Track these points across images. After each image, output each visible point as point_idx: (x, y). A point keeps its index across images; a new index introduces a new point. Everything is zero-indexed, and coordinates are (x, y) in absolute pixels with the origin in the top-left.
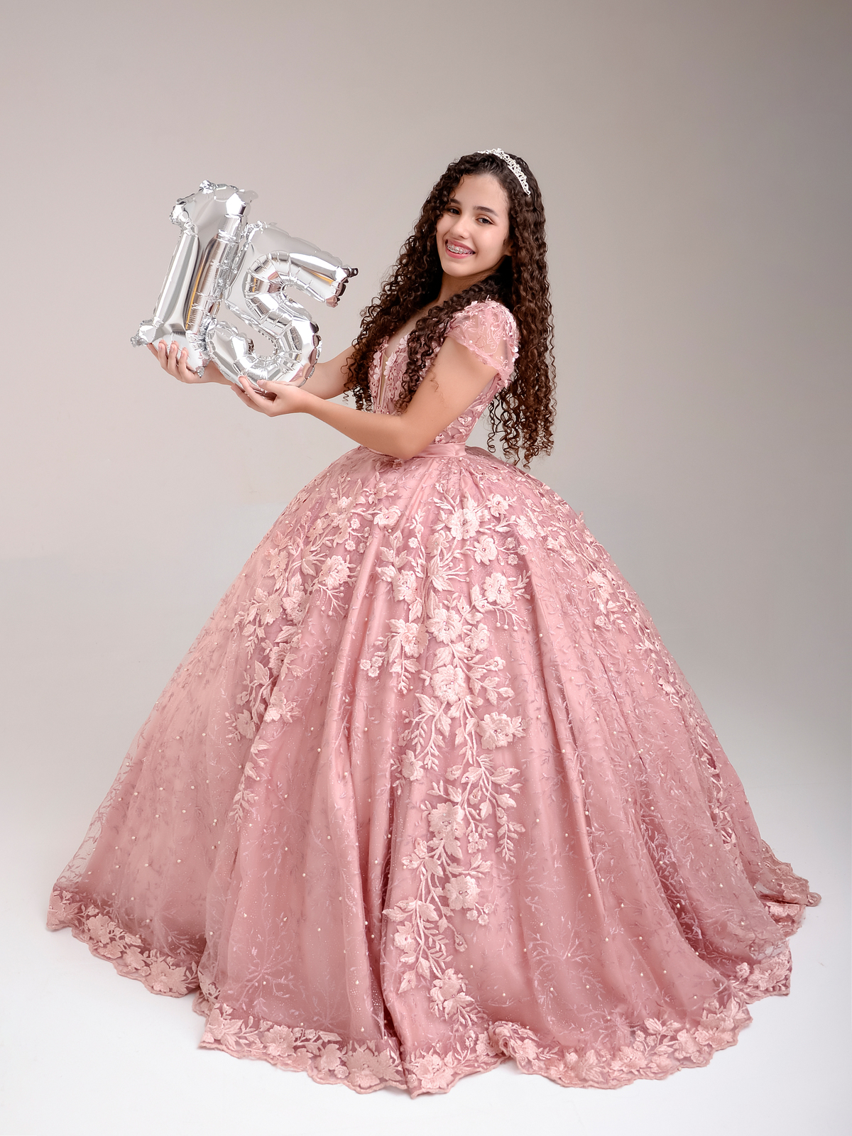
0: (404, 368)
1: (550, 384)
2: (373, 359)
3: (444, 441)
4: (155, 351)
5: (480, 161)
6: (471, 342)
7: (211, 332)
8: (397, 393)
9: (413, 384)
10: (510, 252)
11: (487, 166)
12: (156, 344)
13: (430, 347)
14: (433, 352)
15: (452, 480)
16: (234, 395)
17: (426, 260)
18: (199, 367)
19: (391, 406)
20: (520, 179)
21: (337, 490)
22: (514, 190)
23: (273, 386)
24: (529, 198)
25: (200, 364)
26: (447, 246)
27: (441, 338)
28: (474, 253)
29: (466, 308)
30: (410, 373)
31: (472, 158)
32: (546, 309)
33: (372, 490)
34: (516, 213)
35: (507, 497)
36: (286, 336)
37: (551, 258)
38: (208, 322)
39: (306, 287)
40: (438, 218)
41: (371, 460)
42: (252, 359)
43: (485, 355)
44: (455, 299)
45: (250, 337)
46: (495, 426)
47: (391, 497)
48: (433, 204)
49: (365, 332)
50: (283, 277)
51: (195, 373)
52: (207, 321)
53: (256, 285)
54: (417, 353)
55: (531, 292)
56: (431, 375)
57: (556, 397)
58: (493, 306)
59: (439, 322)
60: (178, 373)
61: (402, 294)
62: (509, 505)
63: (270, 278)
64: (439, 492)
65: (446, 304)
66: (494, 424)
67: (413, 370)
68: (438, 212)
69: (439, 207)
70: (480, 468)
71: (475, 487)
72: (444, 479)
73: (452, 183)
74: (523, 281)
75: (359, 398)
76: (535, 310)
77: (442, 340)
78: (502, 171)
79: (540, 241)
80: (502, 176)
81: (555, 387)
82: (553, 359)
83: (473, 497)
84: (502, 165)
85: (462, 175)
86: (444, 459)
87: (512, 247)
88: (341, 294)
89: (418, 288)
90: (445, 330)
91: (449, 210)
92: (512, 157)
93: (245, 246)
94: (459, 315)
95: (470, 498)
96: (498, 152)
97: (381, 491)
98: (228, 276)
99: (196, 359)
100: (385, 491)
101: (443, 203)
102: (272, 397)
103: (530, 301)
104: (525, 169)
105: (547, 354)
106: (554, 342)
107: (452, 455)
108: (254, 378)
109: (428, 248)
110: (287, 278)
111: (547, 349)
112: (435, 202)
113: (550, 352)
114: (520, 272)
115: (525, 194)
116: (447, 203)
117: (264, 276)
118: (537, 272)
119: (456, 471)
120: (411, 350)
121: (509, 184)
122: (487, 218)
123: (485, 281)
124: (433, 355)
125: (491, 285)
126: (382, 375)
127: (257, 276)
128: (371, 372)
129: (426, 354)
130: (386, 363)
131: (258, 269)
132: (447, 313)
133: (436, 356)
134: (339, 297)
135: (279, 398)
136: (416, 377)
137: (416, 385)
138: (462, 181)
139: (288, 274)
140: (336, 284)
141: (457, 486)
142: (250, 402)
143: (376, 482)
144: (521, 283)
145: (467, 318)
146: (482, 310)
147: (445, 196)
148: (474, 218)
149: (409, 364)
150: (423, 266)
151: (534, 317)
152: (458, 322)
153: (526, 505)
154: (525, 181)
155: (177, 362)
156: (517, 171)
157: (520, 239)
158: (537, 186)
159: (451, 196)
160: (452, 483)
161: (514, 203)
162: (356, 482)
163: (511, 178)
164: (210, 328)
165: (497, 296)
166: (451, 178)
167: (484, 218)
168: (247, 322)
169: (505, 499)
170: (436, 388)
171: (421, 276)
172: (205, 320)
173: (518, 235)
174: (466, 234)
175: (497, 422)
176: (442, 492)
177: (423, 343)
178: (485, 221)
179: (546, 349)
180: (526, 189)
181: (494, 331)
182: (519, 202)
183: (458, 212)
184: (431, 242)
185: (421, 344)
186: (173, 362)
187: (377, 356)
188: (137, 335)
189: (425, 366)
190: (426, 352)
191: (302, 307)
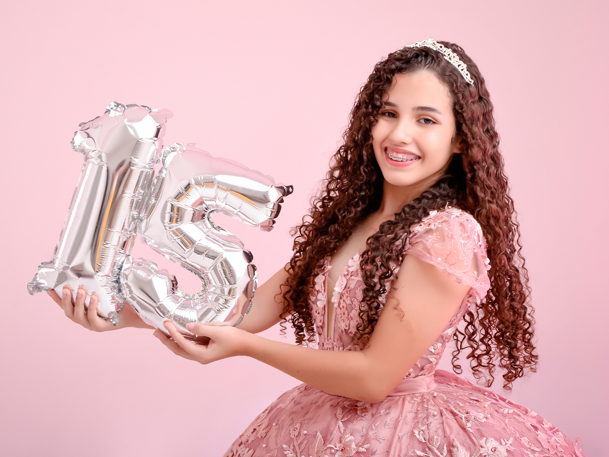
0: (360, 295)
1: (524, 289)
2: (314, 284)
3: (413, 375)
4: (58, 299)
5: (412, 58)
6: (439, 259)
7: (127, 273)
8: (353, 324)
9: (373, 312)
10: (460, 149)
11: (421, 61)
12: (59, 290)
13: (389, 269)
14: (392, 274)
15: (433, 425)
16: (158, 342)
17: (364, 171)
18: (112, 313)
19: (346, 338)
20: (459, 69)
21: (292, 447)
22: (456, 83)
23: (206, 329)
24: (473, 89)
25: (113, 308)
26: (387, 155)
27: (399, 258)
28: (419, 158)
29: (425, 220)
30: (368, 301)
31: (402, 55)
32: (507, 207)
33: (338, 445)
34: (462, 107)
35: (502, 441)
36: (215, 269)
37: (506, 149)
38: (121, 261)
39: (235, 212)
40: (372, 124)
41: (328, 406)
42: (176, 299)
43: (459, 273)
44: (407, 209)
45: (172, 273)
46: (459, 343)
47: (363, 453)
48: (364, 110)
49: (298, 254)
50: (208, 203)
51: (106, 319)
52: (120, 259)
53: (177, 214)
54: (373, 277)
55: (489, 192)
56: (393, 302)
57: (533, 303)
58: (455, 214)
59: (396, 238)
60: (88, 321)
61: (339, 211)
62: (507, 451)
63: (193, 205)
64: (420, 442)
65: (397, 217)
66: (457, 340)
67: (371, 298)
68: (372, 118)
69: (373, 112)
70: (461, 405)
71: (462, 432)
72: (423, 425)
73: (383, 85)
74: (479, 182)
75: (299, 329)
76: (497, 210)
77: (401, 258)
78: (438, 64)
79: (491, 132)
80: (438, 69)
81: (530, 292)
82: (522, 261)
83: (463, 445)
84: (438, 57)
85: (393, 75)
86: (417, 397)
87: (460, 143)
88: (276, 216)
89: (357, 202)
90: (403, 247)
91: (383, 114)
92: (447, 45)
93: (161, 172)
94: (417, 228)
95: (459, 446)
96: (430, 43)
97: (350, 446)
98: (143, 206)
99: (107, 305)
100: (354, 446)
101: (375, 107)
102: (205, 341)
103: (490, 202)
104: (463, 57)
105: (516, 257)
106: (522, 242)
107: (424, 390)
108: (182, 321)
109: (365, 158)
110: (213, 203)
111: (515, 251)
112: (367, 108)
113: (519, 254)
114: (473, 171)
115: (468, 85)
116: (380, 107)
117: (187, 203)
118: (493, 167)
119: (436, 413)
120: (366, 274)
121: (449, 76)
122: (430, 118)
123: (437, 185)
124: (391, 278)
125: (444, 189)
126: (329, 301)
127: (177, 204)
128: (313, 298)
129: (384, 277)
130: (335, 289)
131: (178, 196)
132: (403, 228)
133: (397, 277)
134: (275, 219)
135: (213, 342)
136: (375, 304)
137: (376, 314)
138: (394, 81)
139: (214, 199)
140: (271, 205)
141: (440, 432)
142: (179, 349)
143: (340, 435)
144: (476, 183)
145: (429, 231)
146: (445, 221)
147: (377, 99)
148: (414, 120)
149: (365, 291)
150: (361, 178)
151: (497, 219)
152: (420, 237)
153: (523, 446)
154: (465, 70)
155: (86, 309)
156: (455, 61)
157: (469, 135)
158: (478, 73)
159: (385, 99)
160: (434, 429)
161: (458, 97)
162: (315, 436)
163: (450, 70)
164: (125, 266)
165: (455, 201)
166: (381, 80)
167: (425, 119)
168: (167, 257)
169: (501, 444)
170: (401, 316)
171: (360, 189)
172: (118, 259)
173: (466, 131)
174: (408, 140)
175: (461, 337)
176: (424, 441)
177: (379, 264)
178: (427, 121)
179: (513, 251)
180: (468, 78)
181: (465, 244)
182: (463, 95)
183: (394, 115)
184: (367, 151)
185: (377, 266)
186: (80, 311)
187: (319, 280)
188: (35, 279)
189: (384, 290)
190: (384, 274)
191: (232, 234)
